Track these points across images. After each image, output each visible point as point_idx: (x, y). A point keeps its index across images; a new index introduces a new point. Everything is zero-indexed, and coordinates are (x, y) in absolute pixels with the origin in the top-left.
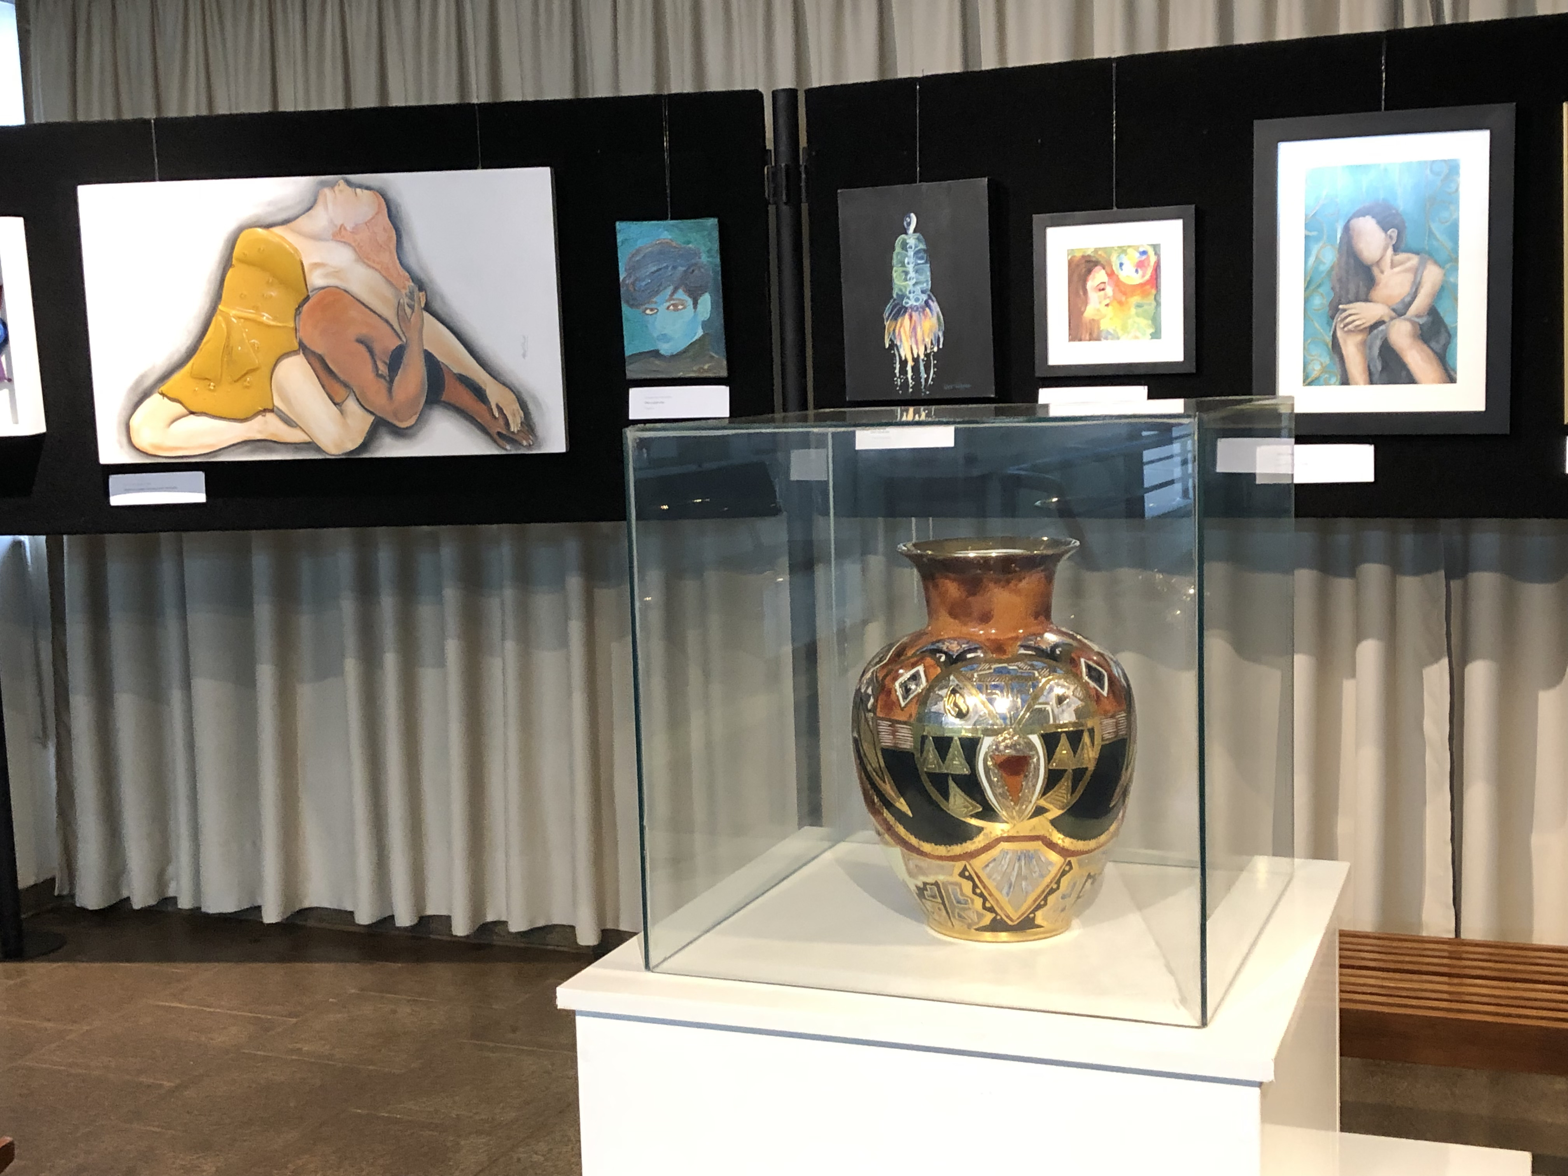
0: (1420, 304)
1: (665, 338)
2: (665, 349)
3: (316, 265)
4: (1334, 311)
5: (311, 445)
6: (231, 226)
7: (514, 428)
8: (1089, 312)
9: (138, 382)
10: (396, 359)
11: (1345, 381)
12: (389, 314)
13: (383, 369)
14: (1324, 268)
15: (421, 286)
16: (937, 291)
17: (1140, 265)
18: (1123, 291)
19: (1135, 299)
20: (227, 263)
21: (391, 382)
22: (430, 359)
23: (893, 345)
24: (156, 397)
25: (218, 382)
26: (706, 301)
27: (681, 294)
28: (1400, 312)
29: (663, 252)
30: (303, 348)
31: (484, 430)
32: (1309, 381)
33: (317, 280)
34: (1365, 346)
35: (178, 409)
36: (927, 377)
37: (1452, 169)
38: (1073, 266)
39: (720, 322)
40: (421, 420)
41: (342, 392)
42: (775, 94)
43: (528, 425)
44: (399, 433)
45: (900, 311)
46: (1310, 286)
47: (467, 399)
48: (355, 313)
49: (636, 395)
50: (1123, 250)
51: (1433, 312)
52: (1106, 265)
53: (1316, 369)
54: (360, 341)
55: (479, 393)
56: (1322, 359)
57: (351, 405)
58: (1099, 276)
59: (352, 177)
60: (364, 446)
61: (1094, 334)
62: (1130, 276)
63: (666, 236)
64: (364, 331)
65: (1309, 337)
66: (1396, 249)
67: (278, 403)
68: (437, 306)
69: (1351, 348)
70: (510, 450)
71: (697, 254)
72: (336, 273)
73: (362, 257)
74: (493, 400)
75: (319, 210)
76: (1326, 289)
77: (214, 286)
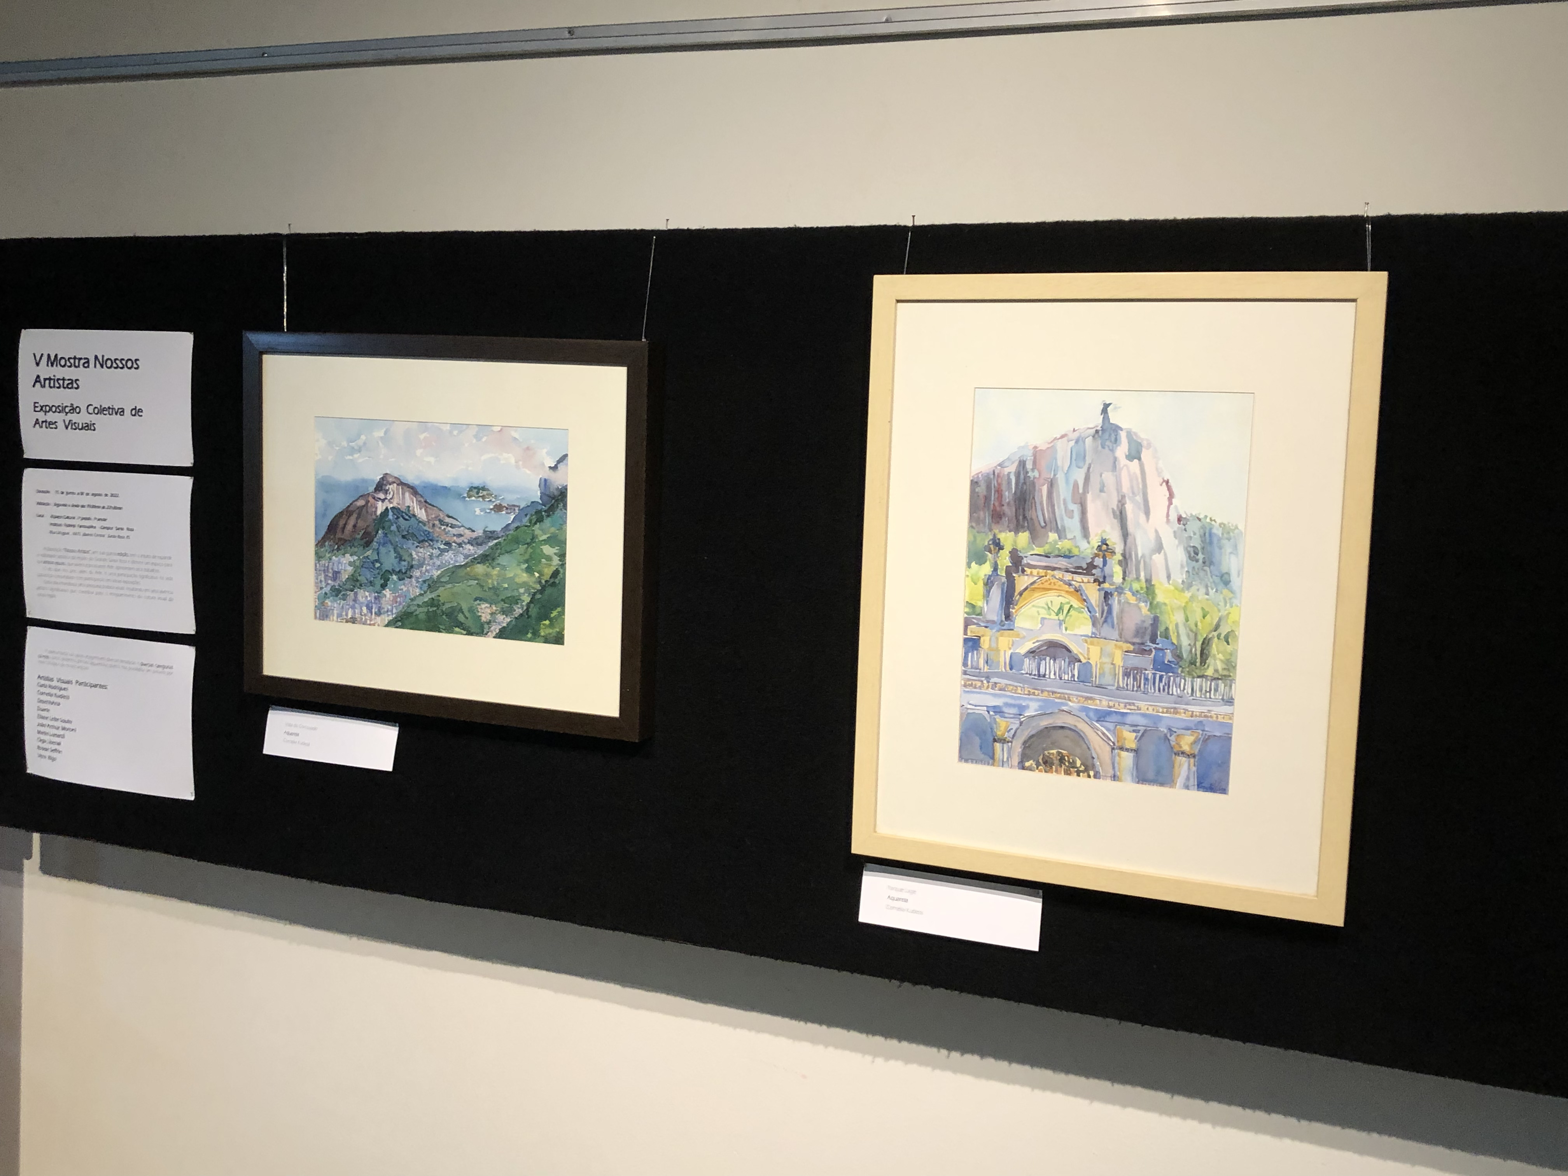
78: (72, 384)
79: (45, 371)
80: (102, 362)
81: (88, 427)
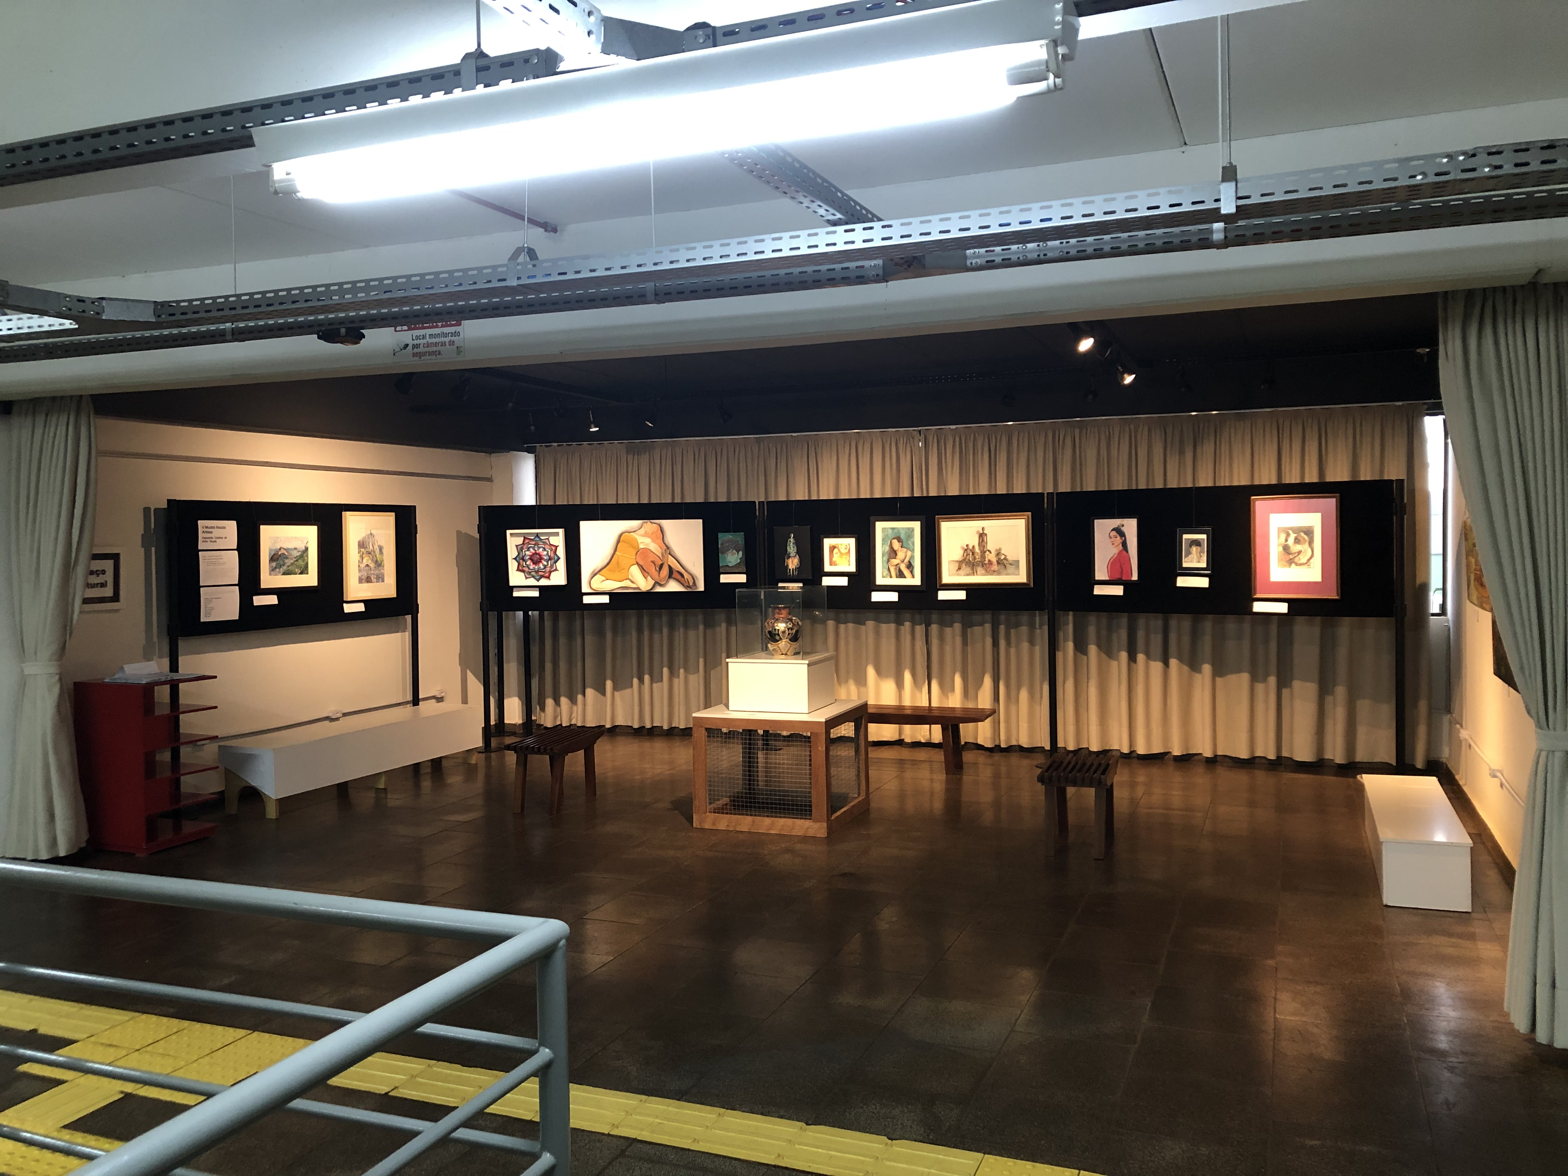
0: (907, 560)
1: (730, 562)
2: (730, 565)
3: (641, 543)
4: (888, 561)
5: (638, 588)
6: (619, 532)
7: (691, 584)
8: (834, 559)
9: (593, 571)
10: (661, 566)
11: (891, 577)
12: (660, 555)
13: (658, 569)
14: (886, 551)
15: (668, 548)
16: (797, 553)
17: (846, 548)
18: (841, 554)
19: (845, 556)
20: (618, 542)
21: (659, 572)
22: (670, 566)
23: (787, 566)
24: (598, 575)
25: (614, 572)
26: (741, 553)
27: (734, 551)
28: (903, 561)
29: (728, 541)
30: (637, 563)
31: (683, 585)
32: (883, 577)
33: (641, 546)
34: (896, 569)
35: (604, 578)
36: (796, 573)
37: (913, 530)
38: (830, 548)
39: (744, 558)
40: (667, 582)
41: (646, 574)
42: (759, 502)
43: (694, 583)
44: (661, 585)
45: (789, 557)
46: (883, 555)
47: (679, 577)
48: (651, 555)
49: (722, 576)
50: (841, 545)
51: (909, 562)
52: (838, 548)
53: (885, 574)
54: (652, 562)
55: (682, 575)
56: (886, 572)
57: (649, 578)
58: (836, 550)
59: (652, 521)
60: (651, 589)
61: (835, 565)
62: (844, 551)
63: (730, 536)
64: (653, 559)
65: (883, 567)
66: (902, 547)
67: (630, 577)
68: (672, 553)
69: (892, 569)
70: (689, 590)
71: (738, 541)
72: (646, 545)
73: (653, 541)
74: (685, 577)
75: (643, 529)
76: (886, 556)
77: (614, 548)
78: (211, 532)
79: (205, 530)
80: (218, 528)
81: (215, 541)
